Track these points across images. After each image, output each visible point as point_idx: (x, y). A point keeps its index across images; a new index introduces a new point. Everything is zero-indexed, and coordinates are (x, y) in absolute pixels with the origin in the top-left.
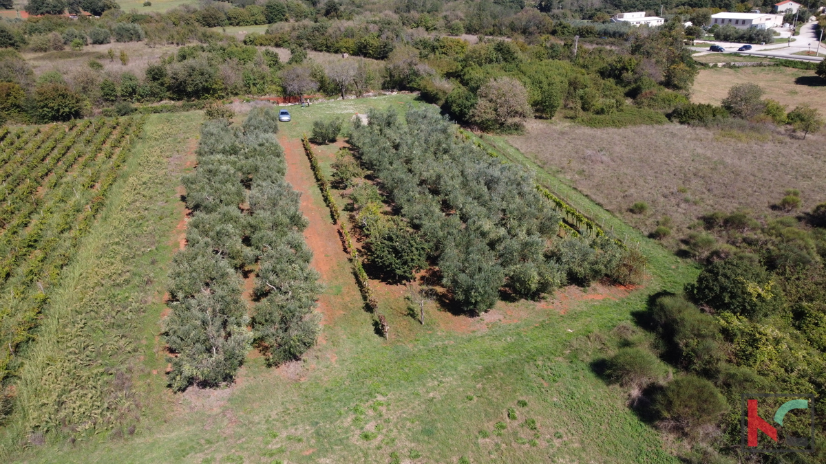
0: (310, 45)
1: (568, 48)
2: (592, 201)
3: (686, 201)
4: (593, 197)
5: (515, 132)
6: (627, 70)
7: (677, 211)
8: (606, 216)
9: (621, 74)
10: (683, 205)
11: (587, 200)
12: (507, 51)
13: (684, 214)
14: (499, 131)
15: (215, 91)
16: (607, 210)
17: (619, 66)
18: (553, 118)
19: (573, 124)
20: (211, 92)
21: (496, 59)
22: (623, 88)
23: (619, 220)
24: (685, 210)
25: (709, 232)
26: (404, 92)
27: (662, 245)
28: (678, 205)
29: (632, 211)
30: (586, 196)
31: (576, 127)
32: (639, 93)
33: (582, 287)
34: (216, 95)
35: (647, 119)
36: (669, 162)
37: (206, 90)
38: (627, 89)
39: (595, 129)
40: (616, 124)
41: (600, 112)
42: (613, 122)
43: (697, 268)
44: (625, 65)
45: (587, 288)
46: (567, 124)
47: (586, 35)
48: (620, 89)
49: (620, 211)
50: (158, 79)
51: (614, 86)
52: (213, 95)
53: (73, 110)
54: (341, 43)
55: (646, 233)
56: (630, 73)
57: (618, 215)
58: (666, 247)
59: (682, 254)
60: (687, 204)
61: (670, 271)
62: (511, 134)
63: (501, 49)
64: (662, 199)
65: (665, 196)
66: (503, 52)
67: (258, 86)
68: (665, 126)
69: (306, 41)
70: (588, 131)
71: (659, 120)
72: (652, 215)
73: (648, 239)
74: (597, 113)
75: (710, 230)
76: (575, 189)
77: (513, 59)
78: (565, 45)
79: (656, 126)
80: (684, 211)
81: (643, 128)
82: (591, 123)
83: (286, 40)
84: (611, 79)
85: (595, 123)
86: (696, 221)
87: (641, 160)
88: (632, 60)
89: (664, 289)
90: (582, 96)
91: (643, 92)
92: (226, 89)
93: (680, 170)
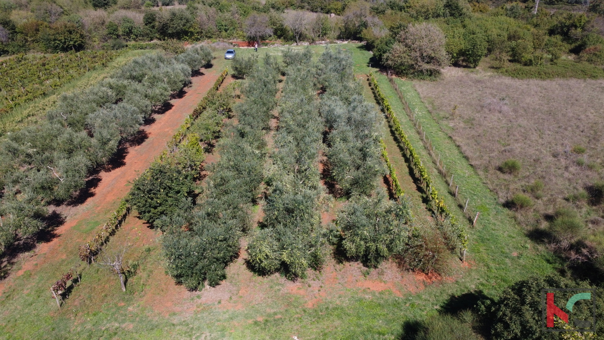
0: (309, 7)
1: (528, 10)
2: (461, 152)
3: (579, 164)
4: (464, 148)
5: (429, 78)
6: (576, 27)
7: (562, 176)
8: (468, 172)
9: (569, 30)
10: (572, 169)
11: (456, 151)
12: (456, 7)
13: (569, 180)
14: (411, 76)
15: (192, 33)
16: (471, 165)
17: (568, 23)
18: (477, 68)
19: (496, 73)
20: (189, 34)
21: (444, 14)
22: (569, 45)
23: (480, 179)
24: (574, 175)
25: (594, 208)
26: (354, 41)
27: (515, 218)
28: (566, 168)
29: (500, 169)
30: (458, 146)
31: (497, 77)
32: (583, 49)
33: (367, 266)
34: (193, 37)
35: (580, 72)
36: (583, 117)
37: (186, 33)
38: (573, 46)
39: (517, 80)
40: (540, 75)
41: (529, 63)
42: (539, 74)
43: (548, 261)
44: (574, 22)
45: (372, 270)
46: (489, 74)
47: (556, 3)
48: (566, 45)
49: (486, 169)
50: (150, 23)
51: (560, 43)
52: (190, 37)
53: (77, 44)
54: (331, 6)
55: (502, 201)
56: (579, 30)
57: (481, 173)
58: (519, 224)
59: (537, 236)
60: (578, 168)
61: (507, 260)
62: (424, 79)
63: (450, 5)
64: (551, 158)
65: (555, 156)
66: (452, 8)
67: (228, 31)
68: (599, 81)
69: (307, 4)
70: (507, 80)
71: (594, 74)
72: (524, 177)
73: (501, 208)
74: (525, 65)
75: (595, 205)
76: (450, 137)
77: (461, 15)
78: (526, 7)
79: (589, 80)
80: (571, 176)
81: (573, 82)
82: (515, 74)
83: (293, 3)
84: (558, 37)
85: (518, 74)
86: (582, 191)
87: (550, 113)
88: (583, 17)
89: (481, 288)
90: (514, 48)
91: (587, 49)
92: (202, 32)
93: (592, 127)
